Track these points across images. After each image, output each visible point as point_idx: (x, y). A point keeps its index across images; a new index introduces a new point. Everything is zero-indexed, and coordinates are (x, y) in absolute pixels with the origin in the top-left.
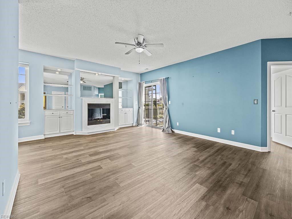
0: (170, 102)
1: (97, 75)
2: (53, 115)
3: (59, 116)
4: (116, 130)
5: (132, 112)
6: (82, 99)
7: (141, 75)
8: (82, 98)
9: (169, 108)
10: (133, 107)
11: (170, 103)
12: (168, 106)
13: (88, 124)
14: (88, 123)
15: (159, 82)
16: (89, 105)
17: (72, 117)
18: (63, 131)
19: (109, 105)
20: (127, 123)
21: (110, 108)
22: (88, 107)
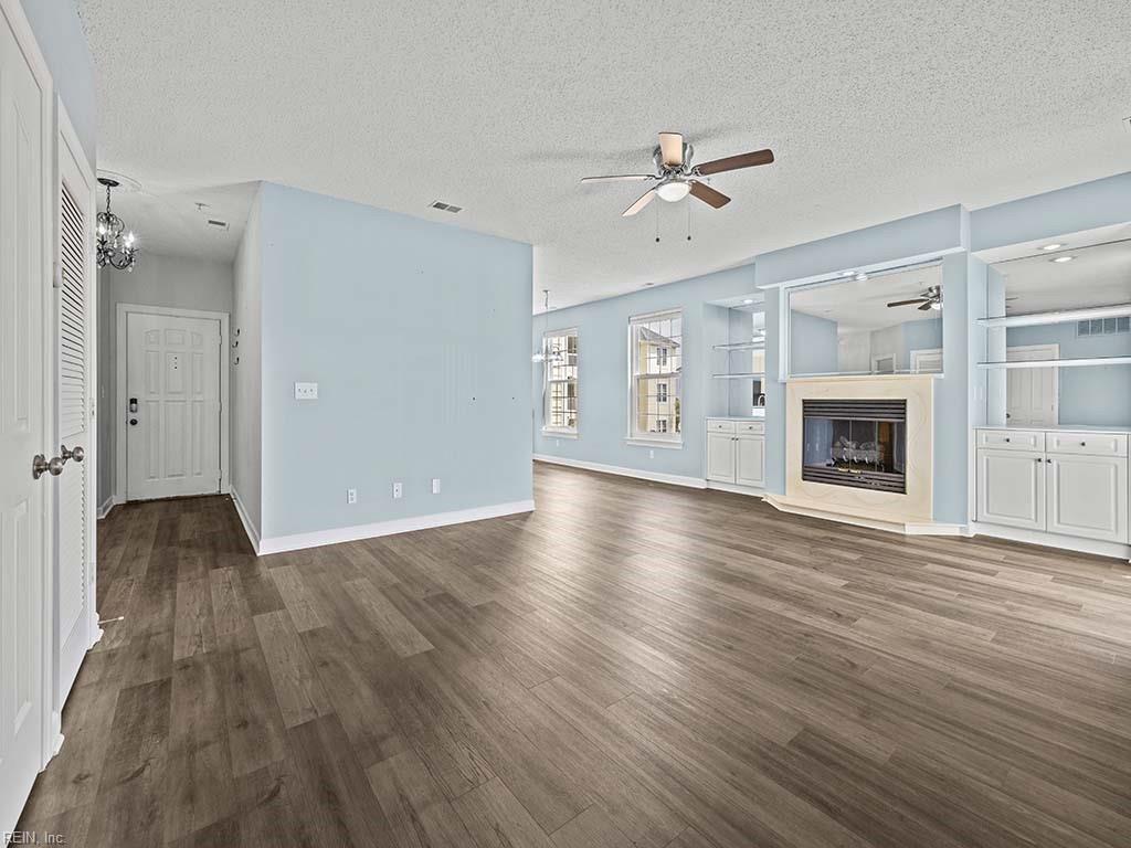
2: (721, 430)
3: (733, 436)
4: (910, 531)
5: (1119, 462)
6: (785, 384)
13: (803, 475)
14: (803, 470)
16: (809, 405)
17: (764, 442)
18: (742, 482)
19: (899, 407)
20: (1054, 526)
21: (904, 423)
22: (804, 411)
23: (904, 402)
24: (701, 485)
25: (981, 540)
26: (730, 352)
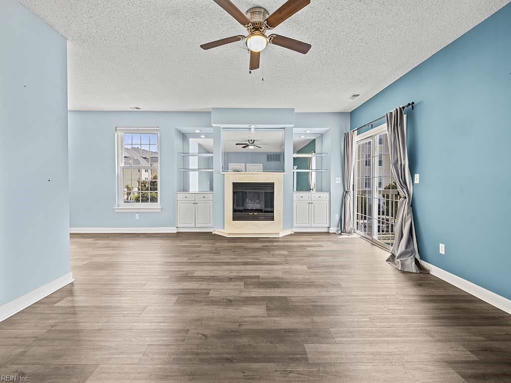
0: (417, 176)
1: (253, 130)
2: (186, 199)
3: (194, 202)
4: (281, 235)
5: (328, 202)
6: (224, 175)
7: (352, 114)
8: (223, 173)
9: (415, 195)
10: (329, 191)
11: (417, 181)
12: (411, 190)
13: (233, 218)
14: (233, 216)
15: (386, 124)
16: (235, 185)
17: (211, 204)
18: (199, 225)
19: (272, 185)
20: (314, 225)
21: (274, 192)
22: (233, 188)
23: (273, 184)
24: (174, 230)
25: (297, 234)
26: (183, 156)
